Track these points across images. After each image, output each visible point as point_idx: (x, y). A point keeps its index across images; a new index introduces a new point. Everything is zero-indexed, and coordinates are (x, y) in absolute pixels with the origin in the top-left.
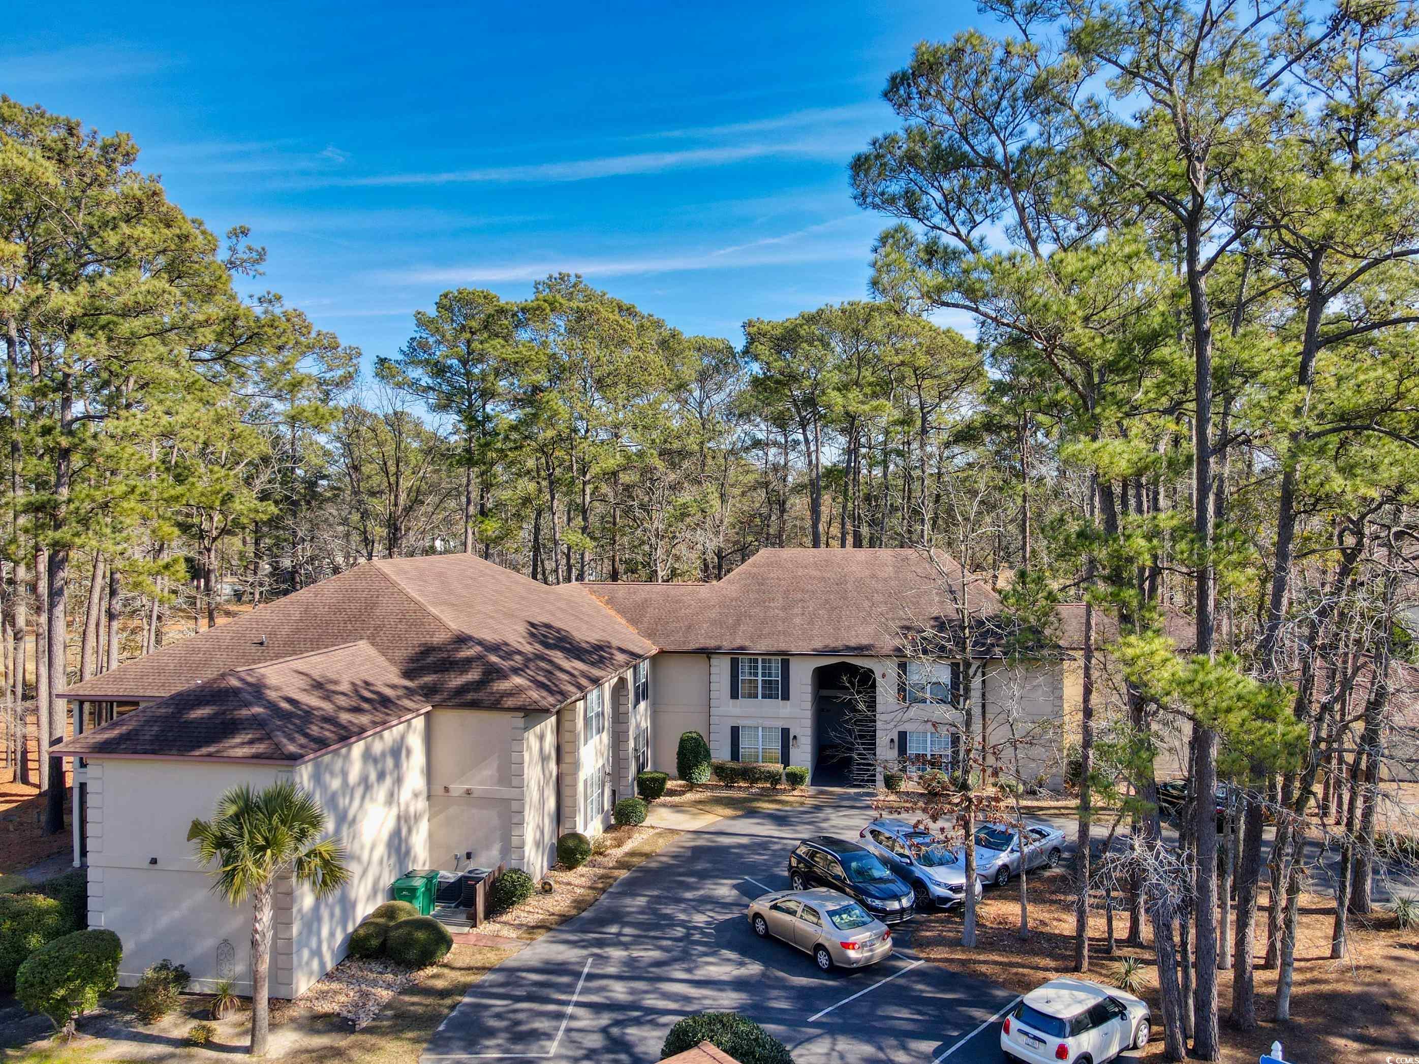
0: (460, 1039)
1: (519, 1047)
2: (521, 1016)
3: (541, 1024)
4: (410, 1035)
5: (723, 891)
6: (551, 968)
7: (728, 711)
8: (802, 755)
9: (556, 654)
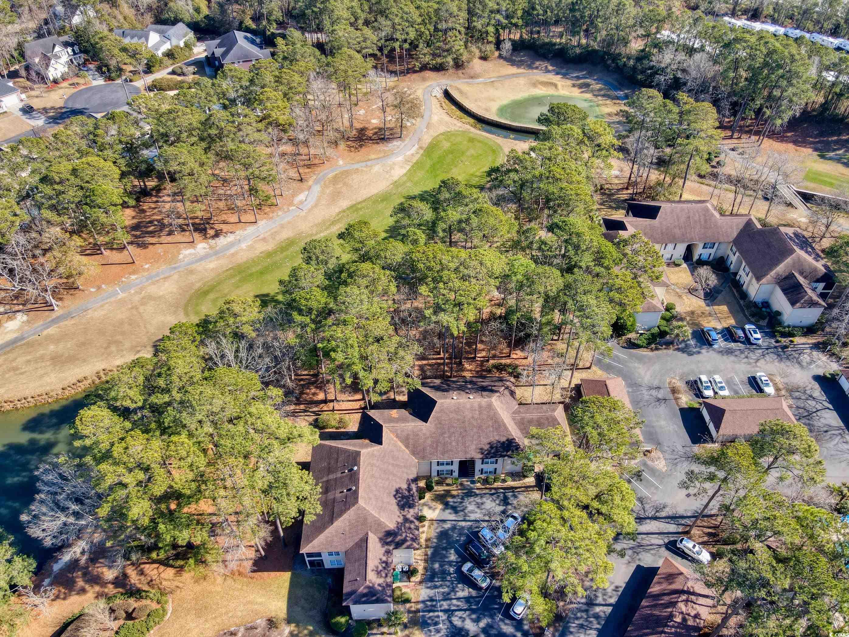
2: (433, 617)
3: (437, 619)
4: (417, 627)
5: (453, 557)
6: (431, 599)
7: (436, 468)
8: (456, 474)
9: (406, 511)
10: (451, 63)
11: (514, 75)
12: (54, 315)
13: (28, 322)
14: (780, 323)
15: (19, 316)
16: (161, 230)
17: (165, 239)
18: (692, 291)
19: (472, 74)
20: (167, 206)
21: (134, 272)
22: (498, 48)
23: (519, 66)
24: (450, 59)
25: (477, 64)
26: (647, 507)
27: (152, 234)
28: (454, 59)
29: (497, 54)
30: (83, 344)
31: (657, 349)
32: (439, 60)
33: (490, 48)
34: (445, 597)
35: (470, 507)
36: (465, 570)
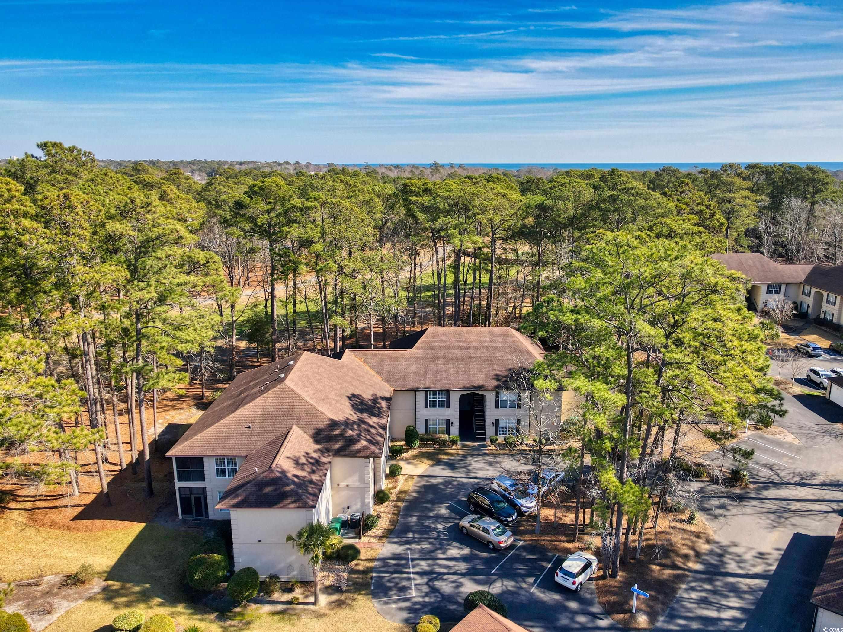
0: (381, 592)
1: (402, 594)
2: (397, 580)
3: (405, 583)
4: (363, 592)
5: (443, 511)
6: (397, 557)
7: (424, 413)
8: (455, 430)
9: (365, 416)
34: (426, 555)
35: (475, 465)
36: (465, 523)
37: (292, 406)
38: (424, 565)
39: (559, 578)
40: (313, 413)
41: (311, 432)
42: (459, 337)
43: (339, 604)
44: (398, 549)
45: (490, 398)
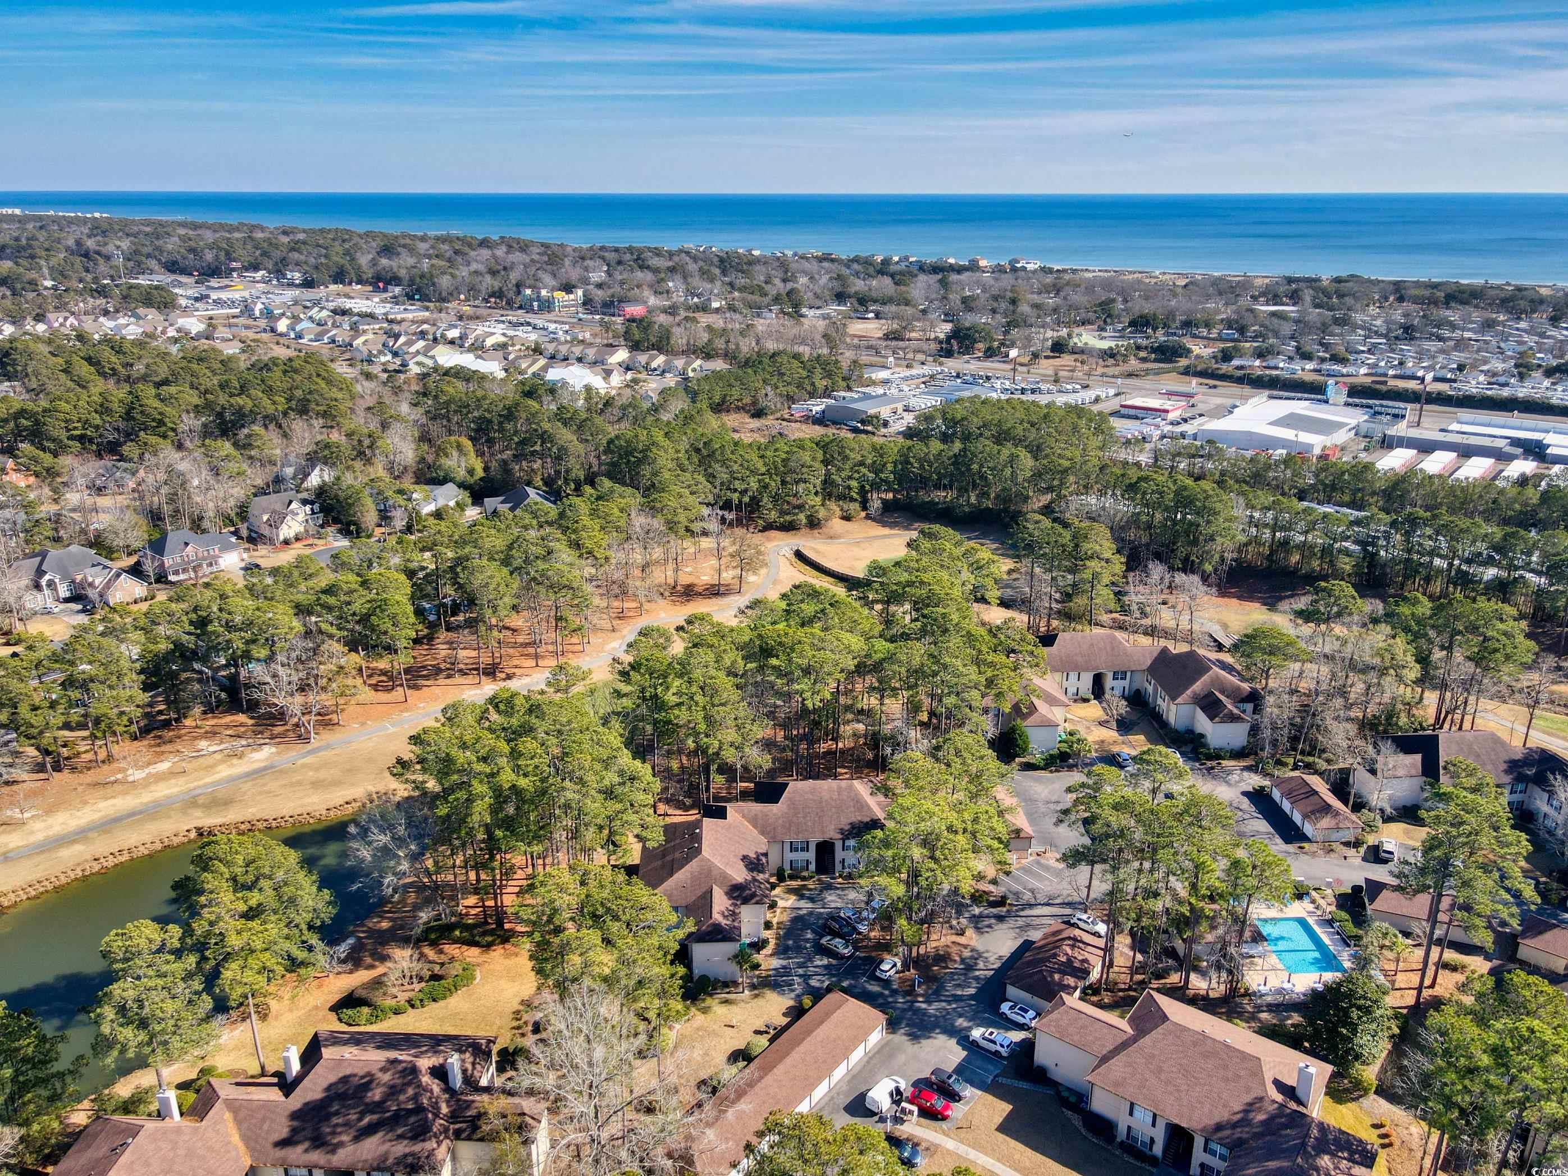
0: (778, 988)
1: (790, 988)
2: (786, 981)
3: (791, 982)
4: (768, 989)
5: (809, 936)
6: (784, 967)
7: (789, 856)
8: (812, 867)
9: (755, 874)
10: (804, 521)
11: (885, 536)
12: (309, 747)
13: (278, 753)
14: (1205, 745)
15: (266, 748)
16: (437, 674)
17: (442, 681)
18: (1102, 724)
19: (832, 533)
20: (443, 653)
21: (407, 710)
22: (864, 508)
23: (891, 528)
24: (802, 517)
25: (837, 524)
26: (1038, 896)
27: (426, 677)
28: (808, 517)
29: (863, 514)
30: (349, 770)
31: (1057, 771)
32: (788, 518)
33: (854, 506)
34: (800, 966)
35: (830, 898)
36: (824, 941)
37: (710, 871)
38: (801, 971)
39: (878, 973)
40: (724, 876)
41: (726, 889)
42: (813, 791)
43: (756, 996)
44: (784, 962)
45: (838, 845)
